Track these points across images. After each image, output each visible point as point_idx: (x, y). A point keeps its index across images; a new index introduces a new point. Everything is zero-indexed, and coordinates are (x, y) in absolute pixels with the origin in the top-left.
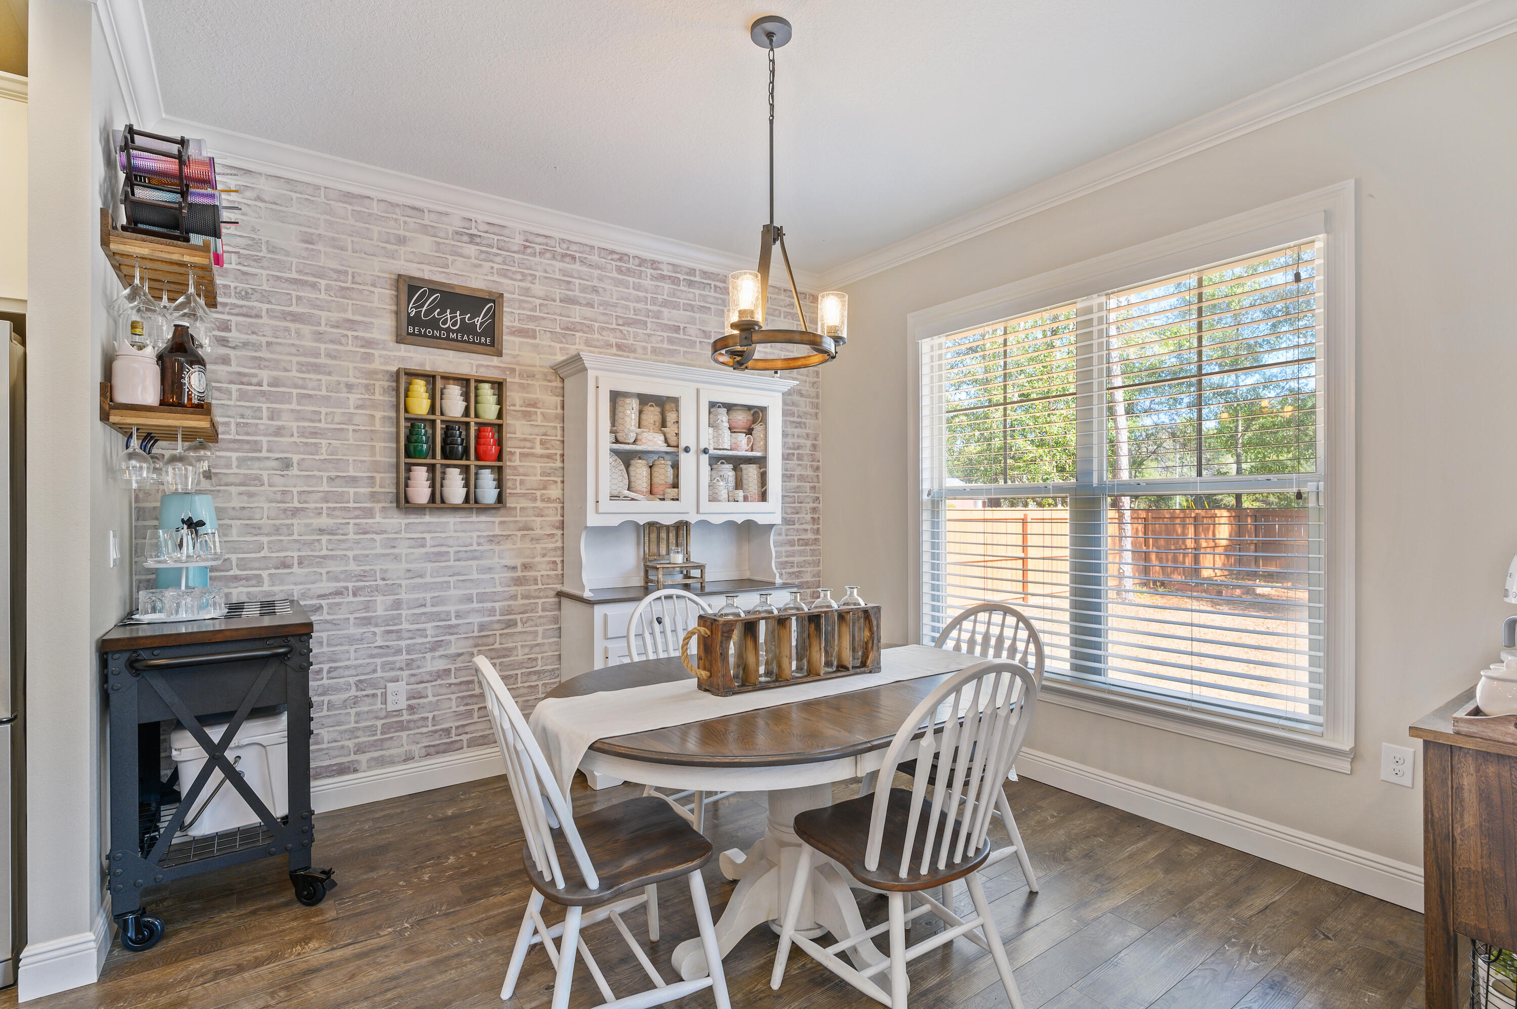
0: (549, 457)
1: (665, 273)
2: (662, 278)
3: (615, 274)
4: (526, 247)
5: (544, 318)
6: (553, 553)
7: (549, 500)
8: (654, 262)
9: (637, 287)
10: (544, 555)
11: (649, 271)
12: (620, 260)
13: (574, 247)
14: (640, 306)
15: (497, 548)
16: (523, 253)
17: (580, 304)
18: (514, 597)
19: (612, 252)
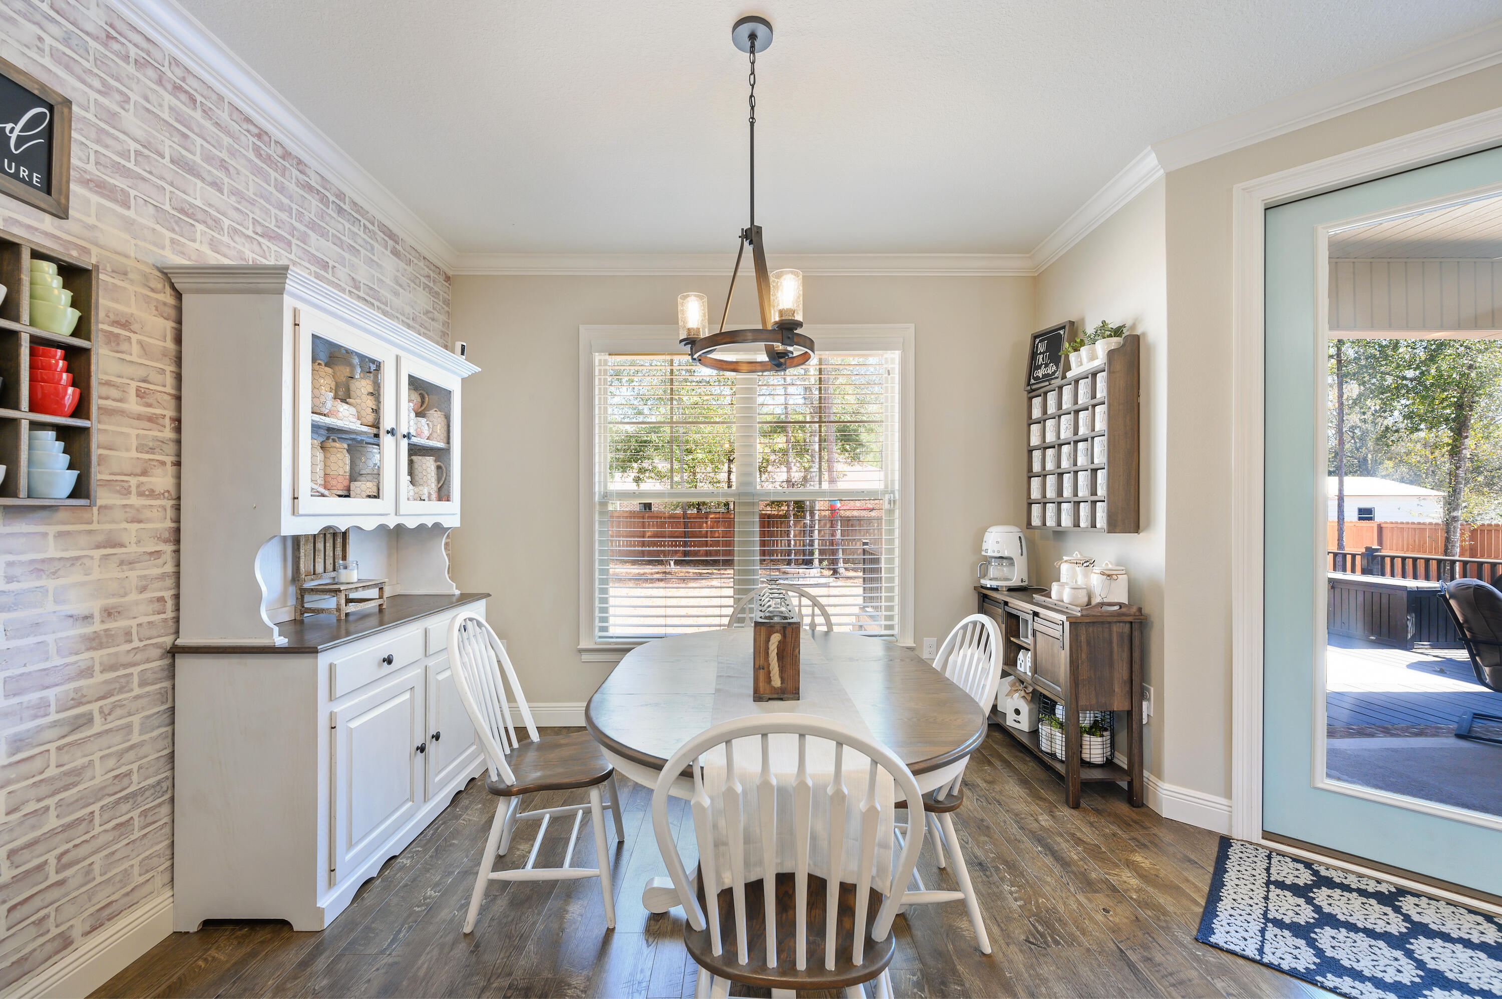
0: (151, 419)
1: (313, 183)
2: (309, 188)
3: (251, 155)
4: (109, 37)
5: (143, 179)
6: (158, 584)
7: (152, 494)
8: (300, 162)
9: (281, 189)
10: (143, 589)
11: (295, 172)
12: (259, 136)
13: (190, 80)
14: (284, 216)
15: (51, 584)
16: (105, 45)
17: (203, 180)
18: (87, 672)
19: (248, 120)
